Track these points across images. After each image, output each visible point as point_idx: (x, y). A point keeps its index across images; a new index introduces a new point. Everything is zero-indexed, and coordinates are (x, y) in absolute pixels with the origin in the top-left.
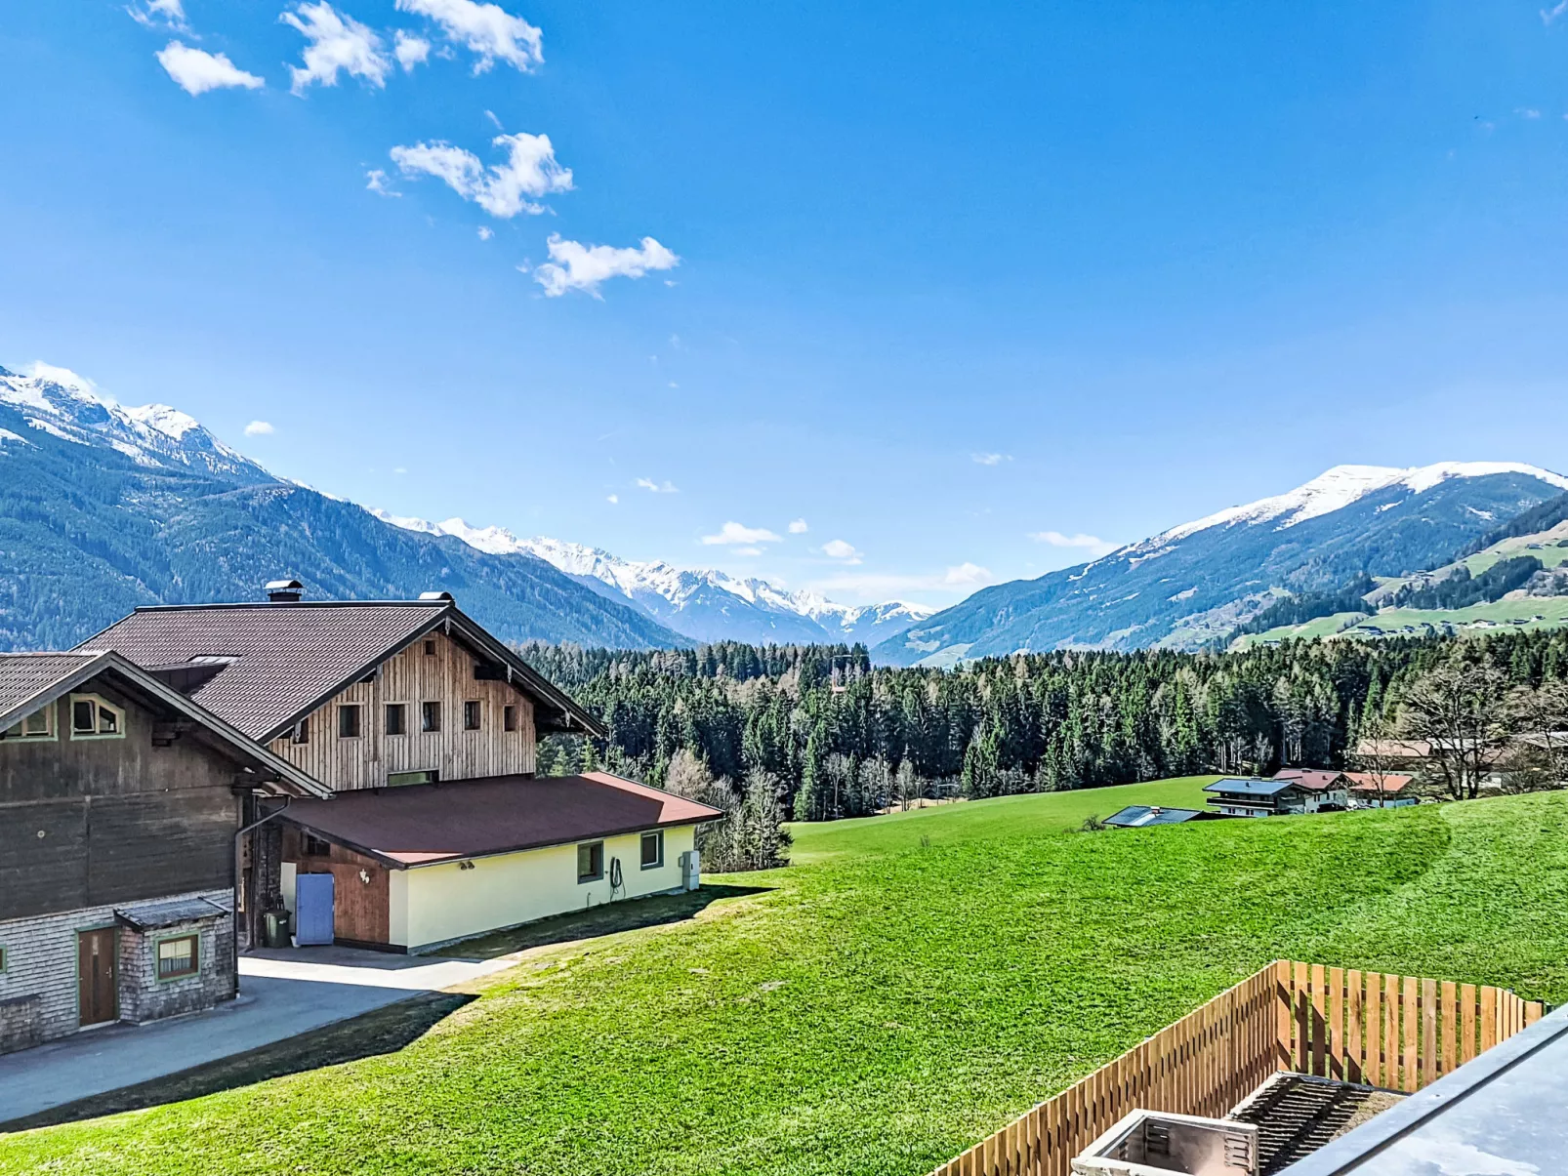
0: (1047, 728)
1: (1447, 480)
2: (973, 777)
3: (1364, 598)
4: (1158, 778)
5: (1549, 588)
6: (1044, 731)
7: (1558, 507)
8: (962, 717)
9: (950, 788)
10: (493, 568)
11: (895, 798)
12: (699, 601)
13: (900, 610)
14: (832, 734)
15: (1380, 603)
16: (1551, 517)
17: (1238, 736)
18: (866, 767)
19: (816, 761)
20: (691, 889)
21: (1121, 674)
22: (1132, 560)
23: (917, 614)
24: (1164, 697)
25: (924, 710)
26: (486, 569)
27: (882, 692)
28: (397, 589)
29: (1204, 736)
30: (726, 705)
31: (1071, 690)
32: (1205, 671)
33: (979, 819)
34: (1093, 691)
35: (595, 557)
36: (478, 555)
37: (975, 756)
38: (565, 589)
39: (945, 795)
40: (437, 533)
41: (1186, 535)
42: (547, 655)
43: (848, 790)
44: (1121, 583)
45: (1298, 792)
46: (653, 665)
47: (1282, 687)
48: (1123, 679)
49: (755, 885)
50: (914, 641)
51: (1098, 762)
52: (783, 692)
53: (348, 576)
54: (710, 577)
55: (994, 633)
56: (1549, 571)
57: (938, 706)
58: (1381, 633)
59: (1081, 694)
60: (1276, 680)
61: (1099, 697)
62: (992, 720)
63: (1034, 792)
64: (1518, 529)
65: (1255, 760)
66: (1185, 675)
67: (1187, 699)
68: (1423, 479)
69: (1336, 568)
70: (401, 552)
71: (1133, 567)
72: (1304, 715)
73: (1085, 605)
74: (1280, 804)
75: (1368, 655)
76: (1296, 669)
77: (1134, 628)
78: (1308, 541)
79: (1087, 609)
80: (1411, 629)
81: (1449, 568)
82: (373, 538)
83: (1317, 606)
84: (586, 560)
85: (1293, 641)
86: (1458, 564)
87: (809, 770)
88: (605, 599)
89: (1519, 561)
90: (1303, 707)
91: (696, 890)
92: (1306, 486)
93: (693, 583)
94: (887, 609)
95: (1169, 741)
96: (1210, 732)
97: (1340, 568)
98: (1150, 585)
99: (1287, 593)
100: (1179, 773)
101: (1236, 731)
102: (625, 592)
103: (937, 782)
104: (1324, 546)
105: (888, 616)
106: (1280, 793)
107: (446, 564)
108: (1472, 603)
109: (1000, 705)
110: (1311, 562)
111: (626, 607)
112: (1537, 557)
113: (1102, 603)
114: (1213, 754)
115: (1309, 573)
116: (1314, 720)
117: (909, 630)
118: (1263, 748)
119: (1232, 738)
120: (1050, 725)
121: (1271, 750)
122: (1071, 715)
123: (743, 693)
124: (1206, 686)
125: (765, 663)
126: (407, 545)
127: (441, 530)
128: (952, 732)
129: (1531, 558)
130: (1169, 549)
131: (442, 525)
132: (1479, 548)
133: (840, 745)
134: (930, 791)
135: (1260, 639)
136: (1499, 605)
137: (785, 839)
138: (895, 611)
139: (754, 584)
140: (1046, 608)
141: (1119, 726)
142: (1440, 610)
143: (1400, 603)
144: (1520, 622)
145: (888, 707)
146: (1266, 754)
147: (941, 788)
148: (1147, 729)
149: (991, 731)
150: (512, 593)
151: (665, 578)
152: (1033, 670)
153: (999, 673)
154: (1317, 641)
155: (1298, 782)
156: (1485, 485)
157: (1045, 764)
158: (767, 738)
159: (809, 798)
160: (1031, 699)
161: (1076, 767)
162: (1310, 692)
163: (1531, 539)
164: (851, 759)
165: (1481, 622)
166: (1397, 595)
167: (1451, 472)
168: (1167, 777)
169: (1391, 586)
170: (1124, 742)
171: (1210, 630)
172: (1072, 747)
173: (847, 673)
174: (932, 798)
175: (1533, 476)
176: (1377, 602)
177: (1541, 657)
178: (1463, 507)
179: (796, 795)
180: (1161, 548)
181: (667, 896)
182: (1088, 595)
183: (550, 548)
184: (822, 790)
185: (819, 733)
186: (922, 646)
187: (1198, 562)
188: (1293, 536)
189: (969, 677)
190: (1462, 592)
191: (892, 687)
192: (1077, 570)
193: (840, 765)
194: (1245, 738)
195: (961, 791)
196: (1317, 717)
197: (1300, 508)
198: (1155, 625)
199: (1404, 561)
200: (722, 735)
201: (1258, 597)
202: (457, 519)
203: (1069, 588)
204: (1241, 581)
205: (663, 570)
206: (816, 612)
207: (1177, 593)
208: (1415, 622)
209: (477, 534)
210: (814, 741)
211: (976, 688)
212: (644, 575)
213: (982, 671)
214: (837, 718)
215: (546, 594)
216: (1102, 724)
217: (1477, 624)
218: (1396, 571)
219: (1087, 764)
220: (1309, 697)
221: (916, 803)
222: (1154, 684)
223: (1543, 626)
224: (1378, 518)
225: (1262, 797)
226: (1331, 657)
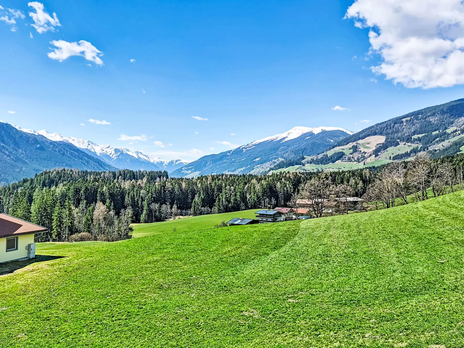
0: (216, 196)
1: (322, 131)
2: (194, 210)
3: (302, 161)
4: (246, 209)
5: (346, 160)
6: (215, 196)
7: (349, 139)
8: (192, 192)
9: (188, 213)
10: (54, 145)
11: (171, 216)
12: (120, 157)
13: (180, 161)
14: (153, 197)
15: (306, 163)
16: (347, 142)
17: (267, 198)
18: (163, 207)
19: (148, 205)
20: (31, 258)
21: (237, 181)
22: (244, 150)
23: (185, 163)
24: (248, 187)
25: (181, 190)
26: (52, 145)
27: (169, 185)
28: (22, 151)
29: (258, 198)
30: (120, 188)
31: (223, 185)
32: (259, 180)
33: (193, 222)
34: (229, 185)
35: (88, 143)
36: (49, 141)
37: (195, 203)
38: (77, 153)
39: (186, 215)
40: (36, 134)
41: (258, 143)
42: (68, 172)
43: (157, 213)
44: (241, 156)
45: (280, 214)
46: (102, 176)
47: (278, 185)
48: (238, 182)
49: (60, 256)
50: (184, 170)
51: (230, 205)
52: (139, 184)
53: (5, 146)
54: (124, 150)
55: (206, 169)
56: (347, 155)
57: (185, 189)
58: (306, 171)
59: (226, 186)
60: (277, 182)
61: (231, 187)
62: (200, 193)
63: (212, 214)
64: (339, 144)
65: (271, 205)
66: (254, 181)
67: (254, 188)
68: (317, 131)
69: (295, 153)
70: (24, 140)
71: (244, 152)
72: (284, 192)
73: (231, 161)
74: (275, 217)
75: (301, 176)
76: (283, 180)
77: (244, 168)
78: (289, 146)
79: (231, 163)
80: (313, 170)
81: (323, 154)
82: (15, 135)
83: (290, 163)
84: (85, 144)
85: (283, 172)
86: (325, 153)
87: (145, 208)
88: (90, 156)
89: (339, 153)
90: (284, 190)
91: (33, 258)
92: (288, 131)
93: (119, 152)
94: (177, 161)
95: (249, 199)
96: (260, 197)
97: (296, 153)
98: (248, 156)
99: (283, 160)
100: (251, 208)
101: (266, 196)
102: (97, 154)
103: (184, 211)
104: (292, 147)
105: (177, 163)
106: (275, 214)
107: (39, 143)
108: (328, 163)
109: (203, 189)
110: (289, 152)
111: (97, 158)
112: (344, 152)
113: (236, 161)
114: (261, 203)
115: (289, 154)
116: (286, 194)
117: (182, 167)
118: (273, 201)
119: (265, 198)
120: (217, 195)
121: (275, 202)
122: (223, 192)
123: (127, 185)
124: (259, 184)
125: (137, 176)
126: (26, 137)
127: (38, 133)
128: (189, 197)
129: (342, 152)
130: (253, 147)
131: (38, 132)
132: (330, 149)
133: (155, 201)
134: (182, 214)
135: (275, 172)
136: (335, 164)
137: (131, 229)
138: (179, 162)
139: (137, 153)
140: (221, 162)
141: (235, 195)
142: (320, 165)
143: (311, 163)
144: (340, 169)
145: (170, 189)
146: (274, 203)
147: (185, 213)
148: (243, 196)
149: (200, 196)
150: (60, 153)
151: (110, 150)
152: (213, 179)
153: (204, 180)
154: (288, 172)
155: (280, 211)
156: (332, 133)
157: (215, 206)
158: (133, 198)
159: (145, 216)
160: (212, 187)
161: (223, 207)
162: (286, 186)
163: (342, 147)
164: (158, 204)
165: (330, 168)
166: (310, 161)
167: (323, 129)
168: (248, 209)
169: (308, 158)
170: (237, 199)
171: (263, 169)
172: (222, 201)
173: (162, 179)
174: (182, 216)
175: (343, 131)
176: (305, 162)
177: (343, 178)
178: (326, 138)
179: (141, 215)
180: (251, 146)
181: (18, 261)
182: (232, 159)
183: (74, 140)
184: (149, 213)
185: (149, 197)
186: (186, 172)
187: (261, 151)
188: (285, 145)
189: (195, 181)
190: (325, 160)
191: (172, 183)
192: (229, 152)
193: (155, 206)
194: (269, 199)
195: (191, 214)
196: (287, 193)
197: (287, 137)
198: (249, 167)
199: (312, 152)
200: (119, 197)
201: (276, 161)
202: (44, 130)
203: (227, 157)
204: (272, 156)
205: (110, 148)
206: (156, 161)
207: (255, 159)
208: (314, 168)
209: (50, 135)
210: (147, 199)
211: (197, 184)
212: (103, 149)
213: (199, 179)
214: (155, 192)
215: (71, 154)
216: (231, 195)
217: (329, 169)
218: (310, 154)
219: (227, 206)
220: (285, 188)
221: (178, 217)
222: (246, 183)
223: (345, 170)
224: (306, 140)
225: (270, 215)
226: (292, 177)
